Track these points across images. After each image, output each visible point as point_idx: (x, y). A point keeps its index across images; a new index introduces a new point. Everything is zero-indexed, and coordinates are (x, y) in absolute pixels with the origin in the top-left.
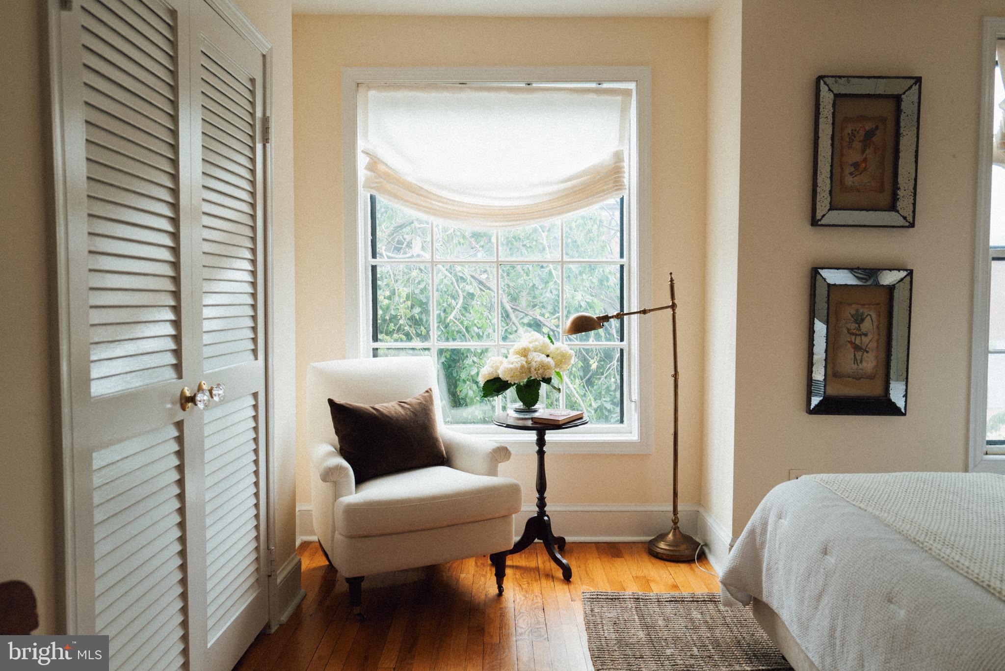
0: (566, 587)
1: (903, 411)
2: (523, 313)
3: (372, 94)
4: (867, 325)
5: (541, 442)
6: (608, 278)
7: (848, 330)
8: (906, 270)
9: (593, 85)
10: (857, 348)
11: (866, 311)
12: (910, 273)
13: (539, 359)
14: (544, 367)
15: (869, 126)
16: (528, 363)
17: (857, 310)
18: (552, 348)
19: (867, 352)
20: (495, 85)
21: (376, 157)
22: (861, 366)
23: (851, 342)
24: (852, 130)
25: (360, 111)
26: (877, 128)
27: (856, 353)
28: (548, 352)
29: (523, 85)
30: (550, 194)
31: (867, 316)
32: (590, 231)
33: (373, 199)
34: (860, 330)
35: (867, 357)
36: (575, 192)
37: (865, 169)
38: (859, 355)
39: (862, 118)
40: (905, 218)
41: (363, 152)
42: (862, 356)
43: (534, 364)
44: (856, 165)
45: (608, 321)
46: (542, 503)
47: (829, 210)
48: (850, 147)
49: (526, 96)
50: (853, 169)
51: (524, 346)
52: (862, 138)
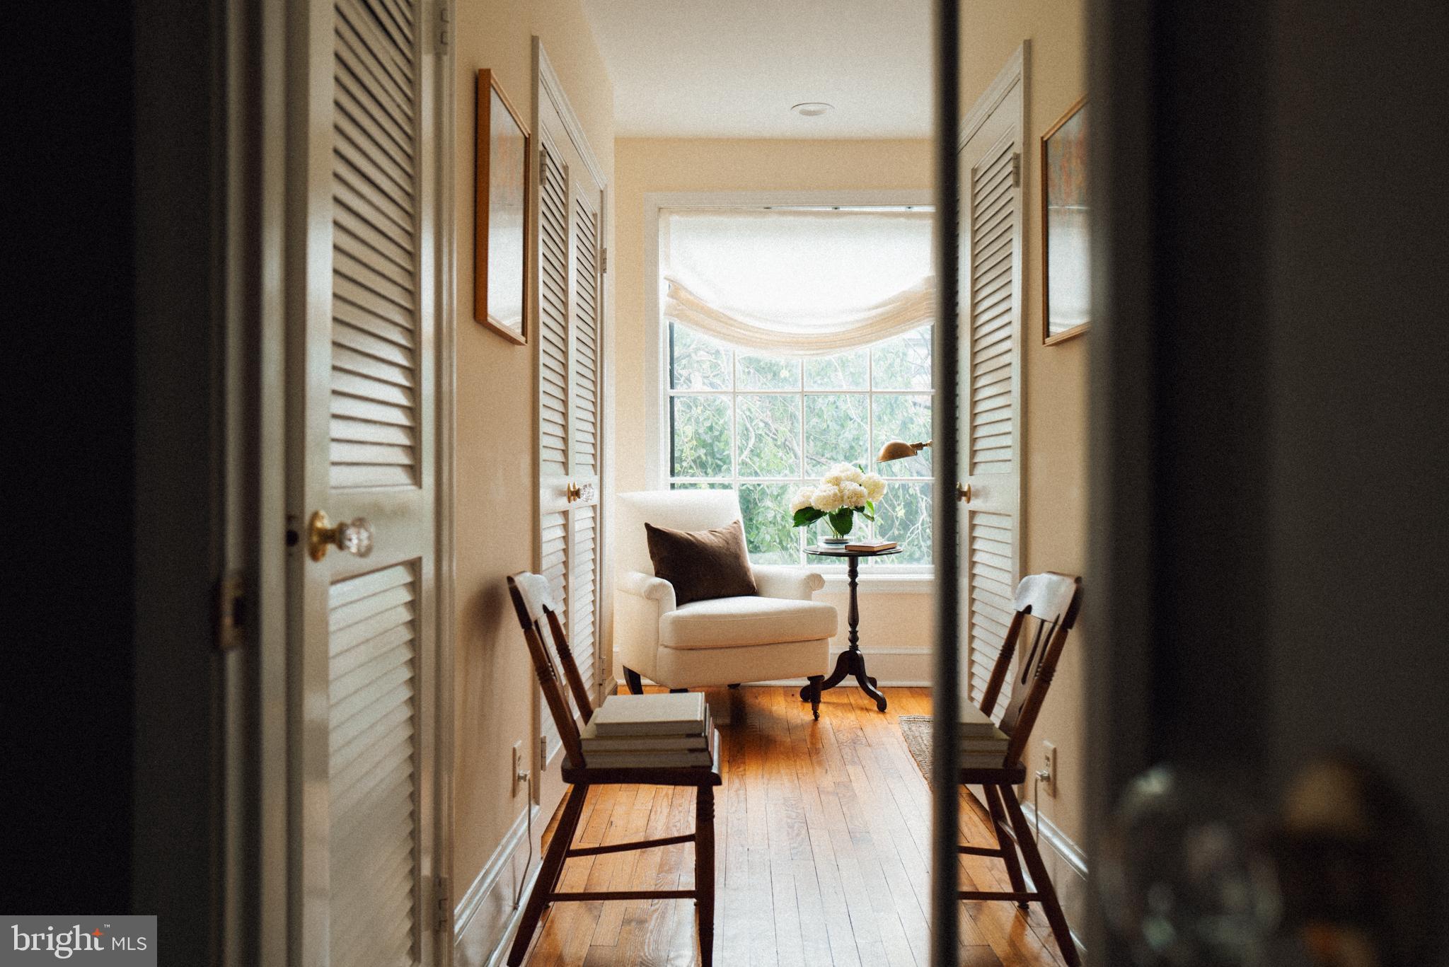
0: (881, 716)
2: (815, 460)
3: (675, 218)
5: (853, 573)
6: (912, 419)
9: (903, 209)
13: (852, 488)
14: (858, 495)
16: (841, 491)
18: (864, 477)
20: (801, 209)
21: (678, 284)
25: (661, 233)
28: (860, 482)
29: (830, 209)
30: (857, 321)
32: (891, 365)
33: (671, 327)
36: (885, 319)
41: (665, 278)
43: (846, 492)
45: (922, 449)
46: (854, 638)
49: (836, 221)
51: (836, 475)
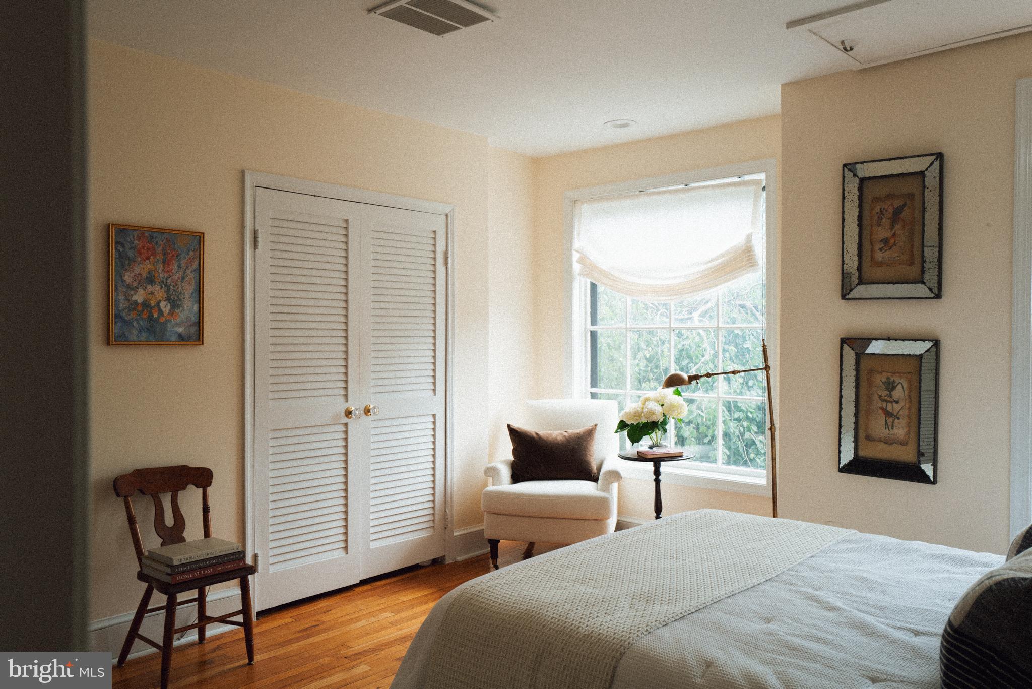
1: (932, 479)
4: (898, 393)
7: (880, 396)
8: (932, 341)
9: (736, 179)
10: (888, 414)
11: (897, 379)
12: (937, 343)
15: (897, 203)
16: (642, 409)
17: (888, 378)
19: (899, 419)
20: (663, 189)
21: (585, 254)
22: (892, 432)
23: (882, 408)
24: (881, 209)
26: (905, 205)
27: (887, 419)
29: (682, 187)
31: (899, 383)
34: (891, 397)
35: (898, 423)
37: (895, 244)
38: (890, 420)
39: (890, 196)
40: (930, 290)
41: (577, 251)
42: (893, 423)
44: (885, 241)
47: (857, 285)
48: (879, 225)
49: (684, 195)
50: (883, 245)
52: (890, 216)
